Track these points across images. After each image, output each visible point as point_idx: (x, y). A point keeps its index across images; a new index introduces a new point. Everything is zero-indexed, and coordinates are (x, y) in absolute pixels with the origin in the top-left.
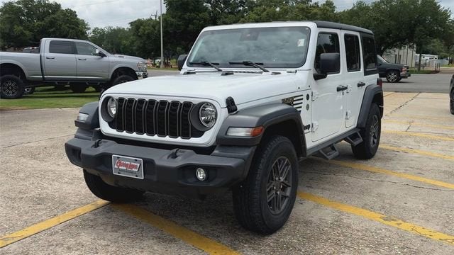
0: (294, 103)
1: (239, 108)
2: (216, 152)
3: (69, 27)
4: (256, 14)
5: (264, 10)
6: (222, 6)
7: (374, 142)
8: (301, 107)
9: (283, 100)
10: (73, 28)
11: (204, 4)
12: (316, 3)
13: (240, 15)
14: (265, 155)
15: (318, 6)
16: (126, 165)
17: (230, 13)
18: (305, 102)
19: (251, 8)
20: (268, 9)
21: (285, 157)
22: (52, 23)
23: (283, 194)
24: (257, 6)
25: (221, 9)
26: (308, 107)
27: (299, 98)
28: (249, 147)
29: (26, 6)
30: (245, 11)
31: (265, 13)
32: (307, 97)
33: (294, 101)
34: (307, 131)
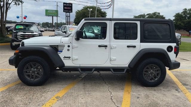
8: (63, 49)
9: (50, 45)
18: (66, 48)
26: (68, 50)
32: (69, 46)
33: (58, 47)
34: (68, 59)
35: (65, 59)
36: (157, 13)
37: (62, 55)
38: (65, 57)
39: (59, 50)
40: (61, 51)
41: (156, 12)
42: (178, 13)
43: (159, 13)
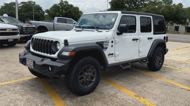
0: (104, 44)
1: (69, 44)
2: (57, 60)
3: (75, 14)
4: (147, 8)
5: (151, 7)
6: (133, 5)
7: (159, 64)
8: (108, 46)
9: (96, 42)
10: (77, 14)
11: (126, 5)
12: (174, 4)
13: (140, 9)
14: (78, 63)
15: (175, 5)
16: (29, 63)
17: (136, 8)
18: (110, 44)
19: (145, 7)
20: (152, 6)
21: (91, 65)
22: (69, 12)
23: (91, 80)
24: (148, 5)
25: (133, 7)
26: (112, 46)
27: (107, 42)
28: (68, 59)
29: (61, 5)
30: (142, 7)
31: (151, 8)
32: (112, 42)
33: (103, 44)
34: (112, 56)
35: (109, 56)
36: (33, 2)
37: (106, 53)
38: (110, 55)
39: (104, 47)
40: (106, 48)
41: (31, 1)
42: (56, 4)
43: (35, 3)
